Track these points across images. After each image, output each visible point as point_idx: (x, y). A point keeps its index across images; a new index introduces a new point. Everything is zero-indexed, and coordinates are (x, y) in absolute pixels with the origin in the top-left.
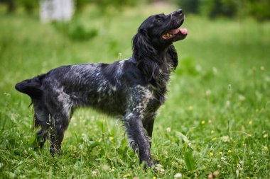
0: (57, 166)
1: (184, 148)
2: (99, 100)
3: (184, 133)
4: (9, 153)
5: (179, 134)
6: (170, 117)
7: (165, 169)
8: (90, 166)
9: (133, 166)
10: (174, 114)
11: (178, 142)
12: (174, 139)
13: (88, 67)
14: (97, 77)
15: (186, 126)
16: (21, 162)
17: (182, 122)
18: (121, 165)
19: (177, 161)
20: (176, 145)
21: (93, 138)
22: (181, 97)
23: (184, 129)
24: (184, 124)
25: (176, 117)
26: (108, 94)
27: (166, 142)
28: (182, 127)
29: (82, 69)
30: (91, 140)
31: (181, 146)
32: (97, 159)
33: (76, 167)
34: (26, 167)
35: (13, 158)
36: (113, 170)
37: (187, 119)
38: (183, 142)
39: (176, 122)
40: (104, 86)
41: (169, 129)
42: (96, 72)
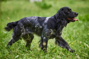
0: (39, 56)
1: (87, 49)
2: (35, 30)
3: (87, 44)
4: (21, 51)
5: (85, 44)
6: (81, 37)
7: (80, 57)
8: (52, 56)
9: (68, 56)
10: (82, 36)
11: (84, 47)
12: (83, 46)
13: (33, 18)
14: (36, 22)
15: (87, 41)
16: (25, 55)
17: (86, 39)
18: (63, 56)
19: (84, 54)
20: (84, 48)
21: (52, 46)
22: (85, 30)
23: (87, 42)
24: (87, 40)
25: (83, 37)
26: (38, 29)
27: (80, 47)
28: (86, 41)
29: (30, 19)
30: (51, 46)
31: (86, 48)
32: (54, 54)
33: (46, 56)
34: (27, 57)
35: (22, 53)
36: (60, 58)
37: (88, 38)
38: (87, 47)
39: (83, 39)
40: (37, 26)
41: (81, 42)
42: (36, 20)
